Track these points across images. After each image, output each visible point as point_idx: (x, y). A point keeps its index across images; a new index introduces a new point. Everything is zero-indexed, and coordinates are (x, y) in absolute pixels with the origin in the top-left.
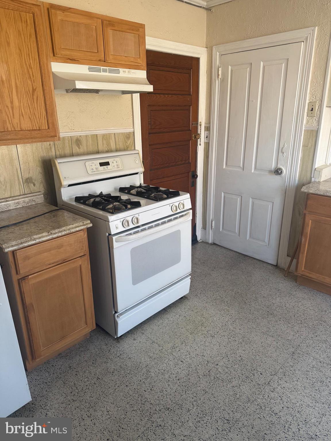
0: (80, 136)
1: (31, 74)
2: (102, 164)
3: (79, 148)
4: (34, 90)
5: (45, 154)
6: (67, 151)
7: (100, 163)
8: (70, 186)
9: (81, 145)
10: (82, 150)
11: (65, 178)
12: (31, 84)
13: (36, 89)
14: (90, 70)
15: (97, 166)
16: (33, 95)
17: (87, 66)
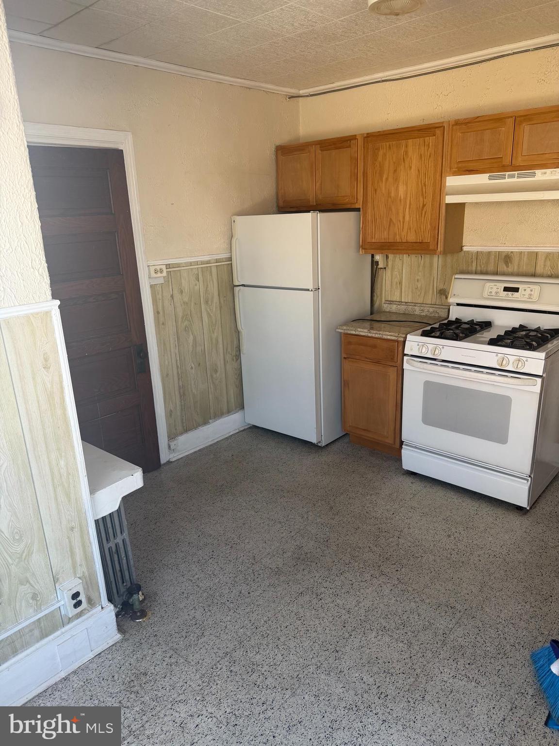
0: (512, 252)
1: (424, 190)
2: (506, 289)
3: (507, 267)
4: (424, 205)
5: (465, 268)
6: (491, 268)
7: (505, 287)
8: (458, 304)
9: (511, 263)
10: (510, 270)
11: (454, 295)
12: (422, 200)
13: (426, 205)
14: (490, 178)
15: (499, 290)
16: (422, 210)
17: (488, 175)
